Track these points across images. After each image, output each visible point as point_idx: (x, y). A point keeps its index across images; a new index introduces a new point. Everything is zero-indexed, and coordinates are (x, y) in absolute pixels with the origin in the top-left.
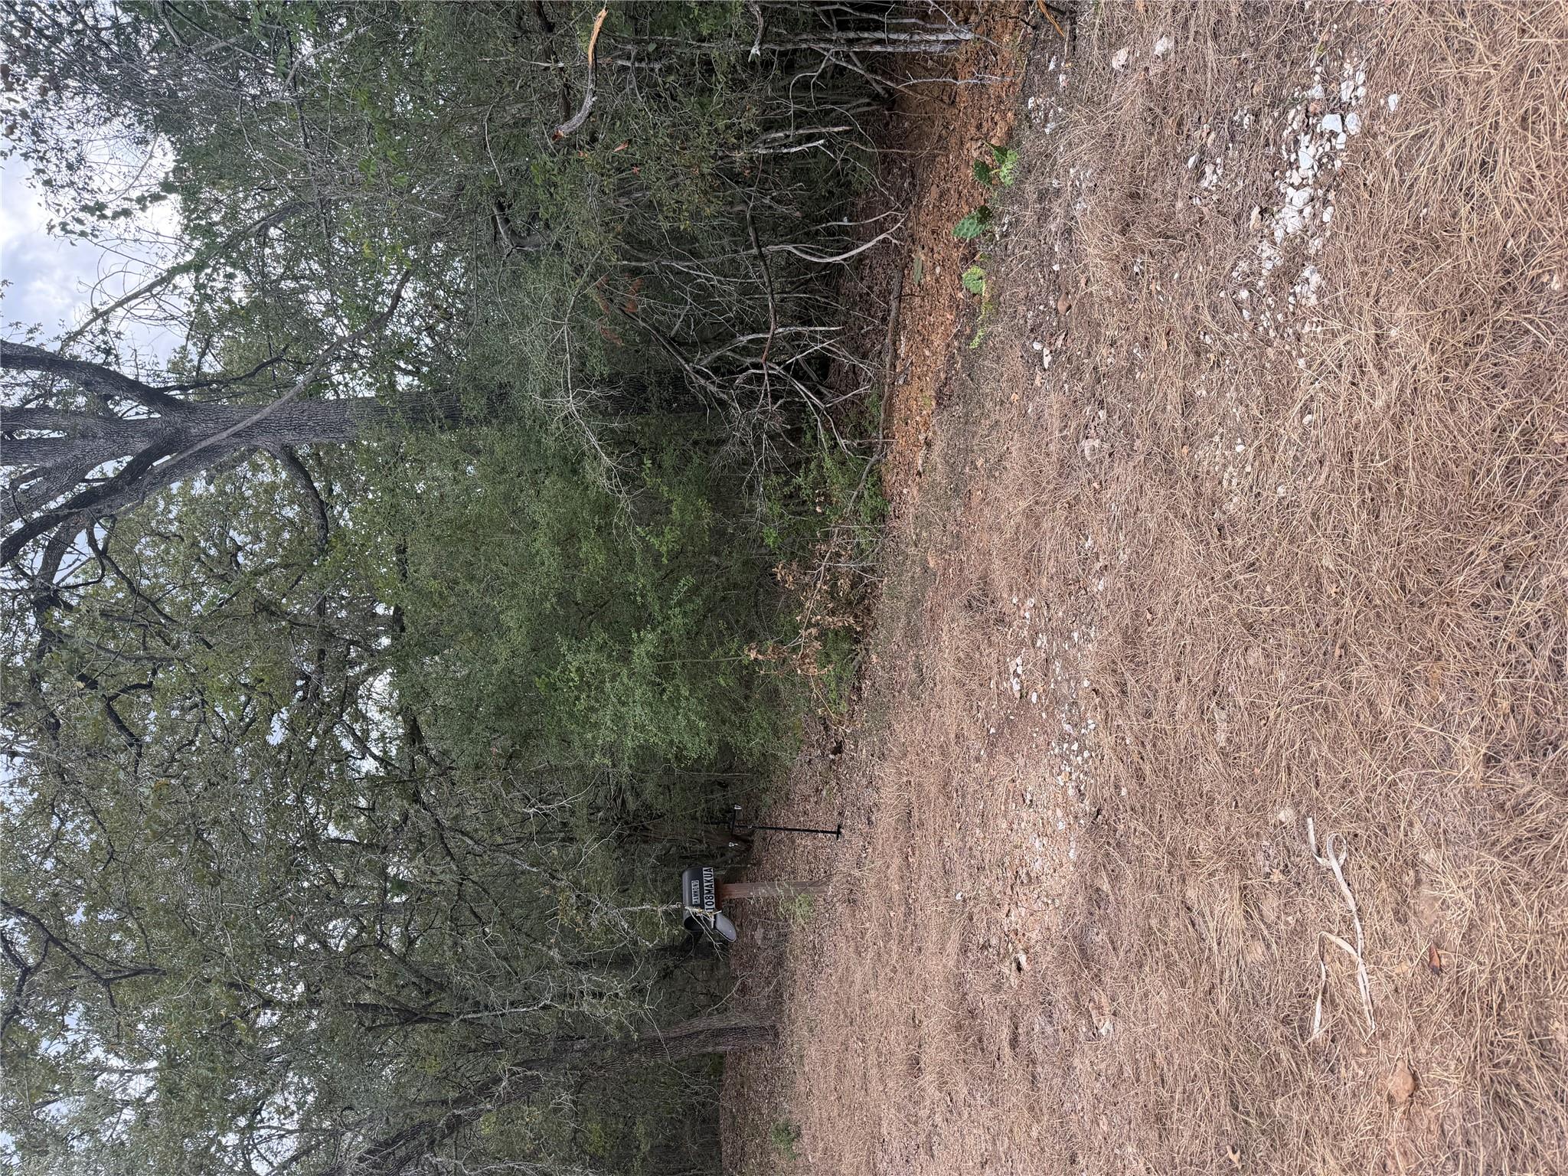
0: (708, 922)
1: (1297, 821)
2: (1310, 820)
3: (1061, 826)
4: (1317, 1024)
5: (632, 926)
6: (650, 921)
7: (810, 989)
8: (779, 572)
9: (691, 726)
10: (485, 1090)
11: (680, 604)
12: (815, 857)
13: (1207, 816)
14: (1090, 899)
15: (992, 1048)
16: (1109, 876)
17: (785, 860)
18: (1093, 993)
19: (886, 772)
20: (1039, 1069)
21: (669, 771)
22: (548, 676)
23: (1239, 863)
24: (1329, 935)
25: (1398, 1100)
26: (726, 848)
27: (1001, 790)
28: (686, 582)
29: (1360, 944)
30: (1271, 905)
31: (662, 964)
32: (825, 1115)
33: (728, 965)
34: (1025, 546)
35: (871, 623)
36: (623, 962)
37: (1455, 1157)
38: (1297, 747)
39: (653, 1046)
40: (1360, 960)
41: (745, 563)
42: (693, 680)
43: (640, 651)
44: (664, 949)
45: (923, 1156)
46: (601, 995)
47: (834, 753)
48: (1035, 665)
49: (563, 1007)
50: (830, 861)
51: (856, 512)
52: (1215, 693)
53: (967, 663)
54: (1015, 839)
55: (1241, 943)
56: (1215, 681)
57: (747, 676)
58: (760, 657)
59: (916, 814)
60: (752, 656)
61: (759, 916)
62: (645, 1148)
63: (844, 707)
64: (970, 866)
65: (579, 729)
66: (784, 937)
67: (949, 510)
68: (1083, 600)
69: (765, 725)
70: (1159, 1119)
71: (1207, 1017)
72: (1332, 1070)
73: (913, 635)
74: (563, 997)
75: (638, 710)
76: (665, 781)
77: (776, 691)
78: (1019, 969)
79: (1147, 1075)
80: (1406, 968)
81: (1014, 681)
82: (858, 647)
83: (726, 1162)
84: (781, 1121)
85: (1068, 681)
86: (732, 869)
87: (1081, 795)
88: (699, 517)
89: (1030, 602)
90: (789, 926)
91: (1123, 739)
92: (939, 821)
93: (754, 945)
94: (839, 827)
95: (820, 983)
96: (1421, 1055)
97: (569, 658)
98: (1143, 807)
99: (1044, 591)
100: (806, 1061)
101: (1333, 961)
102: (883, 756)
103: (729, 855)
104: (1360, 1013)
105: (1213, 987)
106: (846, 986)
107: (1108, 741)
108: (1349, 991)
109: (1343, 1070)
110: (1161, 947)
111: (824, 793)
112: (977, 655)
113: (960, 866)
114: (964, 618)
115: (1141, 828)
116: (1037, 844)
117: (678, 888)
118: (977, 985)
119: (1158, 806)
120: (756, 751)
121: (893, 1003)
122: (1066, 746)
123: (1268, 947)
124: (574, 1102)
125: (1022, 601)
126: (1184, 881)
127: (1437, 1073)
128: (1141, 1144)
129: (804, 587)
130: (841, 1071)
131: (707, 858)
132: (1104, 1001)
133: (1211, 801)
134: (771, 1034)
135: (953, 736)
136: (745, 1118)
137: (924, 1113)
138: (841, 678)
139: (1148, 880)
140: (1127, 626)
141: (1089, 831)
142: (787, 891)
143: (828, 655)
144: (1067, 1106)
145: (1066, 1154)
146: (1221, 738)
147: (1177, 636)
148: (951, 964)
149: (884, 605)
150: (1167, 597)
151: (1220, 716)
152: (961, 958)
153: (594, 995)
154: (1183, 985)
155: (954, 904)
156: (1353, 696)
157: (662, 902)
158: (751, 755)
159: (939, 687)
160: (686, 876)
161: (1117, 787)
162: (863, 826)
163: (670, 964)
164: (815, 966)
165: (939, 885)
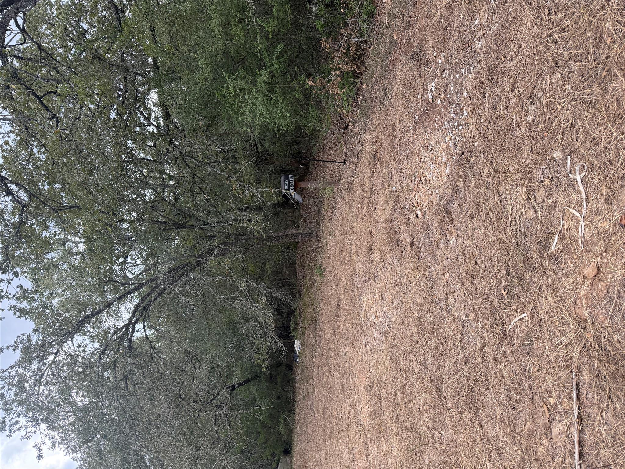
0: (291, 196)
1: (563, 157)
2: (569, 157)
3: (444, 160)
4: (554, 244)
5: (262, 196)
6: (269, 194)
7: (331, 221)
8: (323, 43)
9: (284, 115)
10: (209, 252)
11: (277, 58)
12: (334, 172)
13: (516, 155)
14: (453, 190)
15: (402, 245)
16: (463, 180)
17: (322, 173)
18: (449, 227)
19: (367, 137)
20: (422, 254)
21: (275, 136)
22: (221, 91)
23: (528, 175)
24: (568, 208)
25: (588, 278)
26: (299, 168)
27: (417, 144)
28: (280, 47)
29: (584, 212)
30: (540, 195)
31: (274, 210)
32: (335, 264)
33: (299, 211)
34: (443, 25)
35: (364, 69)
36: (259, 209)
37: (612, 302)
38: (570, 123)
39: (271, 239)
40: (582, 220)
41: (307, 39)
42: (284, 94)
43: (260, 80)
44: (275, 205)
45: (371, 281)
46: (251, 221)
47: (344, 129)
48: (441, 86)
49: (237, 225)
50: (340, 174)
51: (359, 13)
52: (531, 97)
53: (408, 86)
54: (421, 165)
55: (523, 210)
56: (532, 90)
57: (307, 93)
58: (314, 84)
59: (378, 155)
60: (310, 83)
61: (311, 194)
62: (269, 272)
63: (350, 109)
64: (400, 176)
65: (236, 116)
66: (321, 202)
67: (406, 9)
68: (469, 53)
69: (315, 116)
70: (472, 276)
71: (501, 239)
72: (557, 264)
73: (383, 74)
74: (236, 221)
75: (260, 107)
76: (274, 140)
77: (320, 101)
78: (417, 217)
79: (470, 259)
80: (606, 224)
81: (430, 94)
82: (357, 80)
83: (298, 277)
84: (318, 265)
85: (456, 93)
86: (301, 176)
87: (455, 146)
88: (286, 14)
89: (443, 54)
90: (323, 198)
91: (480, 120)
92: (388, 158)
93: (309, 204)
94: (345, 160)
95: (334, 220)
96: (605, 261)
97: (229, 82)
98: (485, 151)
99: (450, 48)
100: (328, 246)
101: (568, 219)
102: (366, 130)
103: (300, 171)
104: (577, 242)
105: (506, 227)
106: (345, 220)
107: (472, 120)
108: (574, 232)
109: (563, 264)
110: (484, 210)
111: (339, 146)
112: (414, 82)
113: (396, 177)
114: (409, 64)
115: (483, 160)
116: (431, 167)
117: (280, 183)
118: (398, 222)
119: (492, 150)
120: (311, 128)
121: (363, 227)
122: (451, 124)
123: (536, 212)
124: (243, 258)
125: (439, 54)
126: (499, 183)
127: (611, 268)
128: (463, 284)
129: (335, 51)
130: (341, 250)
131: (291, 171)
132: (454, 231)
133: (519, 148)
134: (315, 235)
135: (398, 121)
136: (306, 263)
137: (373, 267)
138: (349, 95)
139: (481, 183)
140: (491, 65)
141: (457, 162)
142: (323, 185)
143: (344, 84)
144: (432, 268)
145: (430, 286)
146: (530, 119)
147: (516, 68)
148: (389, 214)
149: (370, 60)
150: (514, 48)
151: (531, 108)
152: (393, 212)
153: (248, 221)
154: (492, 226)
155: (392, 191)
156: (609, 96)
157: (274, 188)
158: (309, 129)
159: (394, 98)
160: (283, 178)
161: (473, 142)
162: (355, 160)
163: (277, 210)
164: (333, 213)
165: (386, 184)
